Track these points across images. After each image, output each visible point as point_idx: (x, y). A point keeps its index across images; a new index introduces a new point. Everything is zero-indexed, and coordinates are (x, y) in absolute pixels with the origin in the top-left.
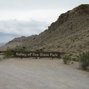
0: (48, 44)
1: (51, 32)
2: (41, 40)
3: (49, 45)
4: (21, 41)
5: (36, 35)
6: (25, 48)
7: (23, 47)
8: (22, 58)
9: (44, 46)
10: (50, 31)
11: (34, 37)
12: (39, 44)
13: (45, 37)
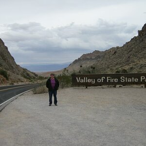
0: (139, 61)
1: (143, 40)
2: (126, 55)
3: (141, 62)
4: (94, 59)
5: (118, 48)
6: (94, 68)
7: (92, 67)
8: (87, 88)
9: (131, 65)
10: (141, 39)
11: (115, 51)
12: (123, 62)
13: (134, 49)
